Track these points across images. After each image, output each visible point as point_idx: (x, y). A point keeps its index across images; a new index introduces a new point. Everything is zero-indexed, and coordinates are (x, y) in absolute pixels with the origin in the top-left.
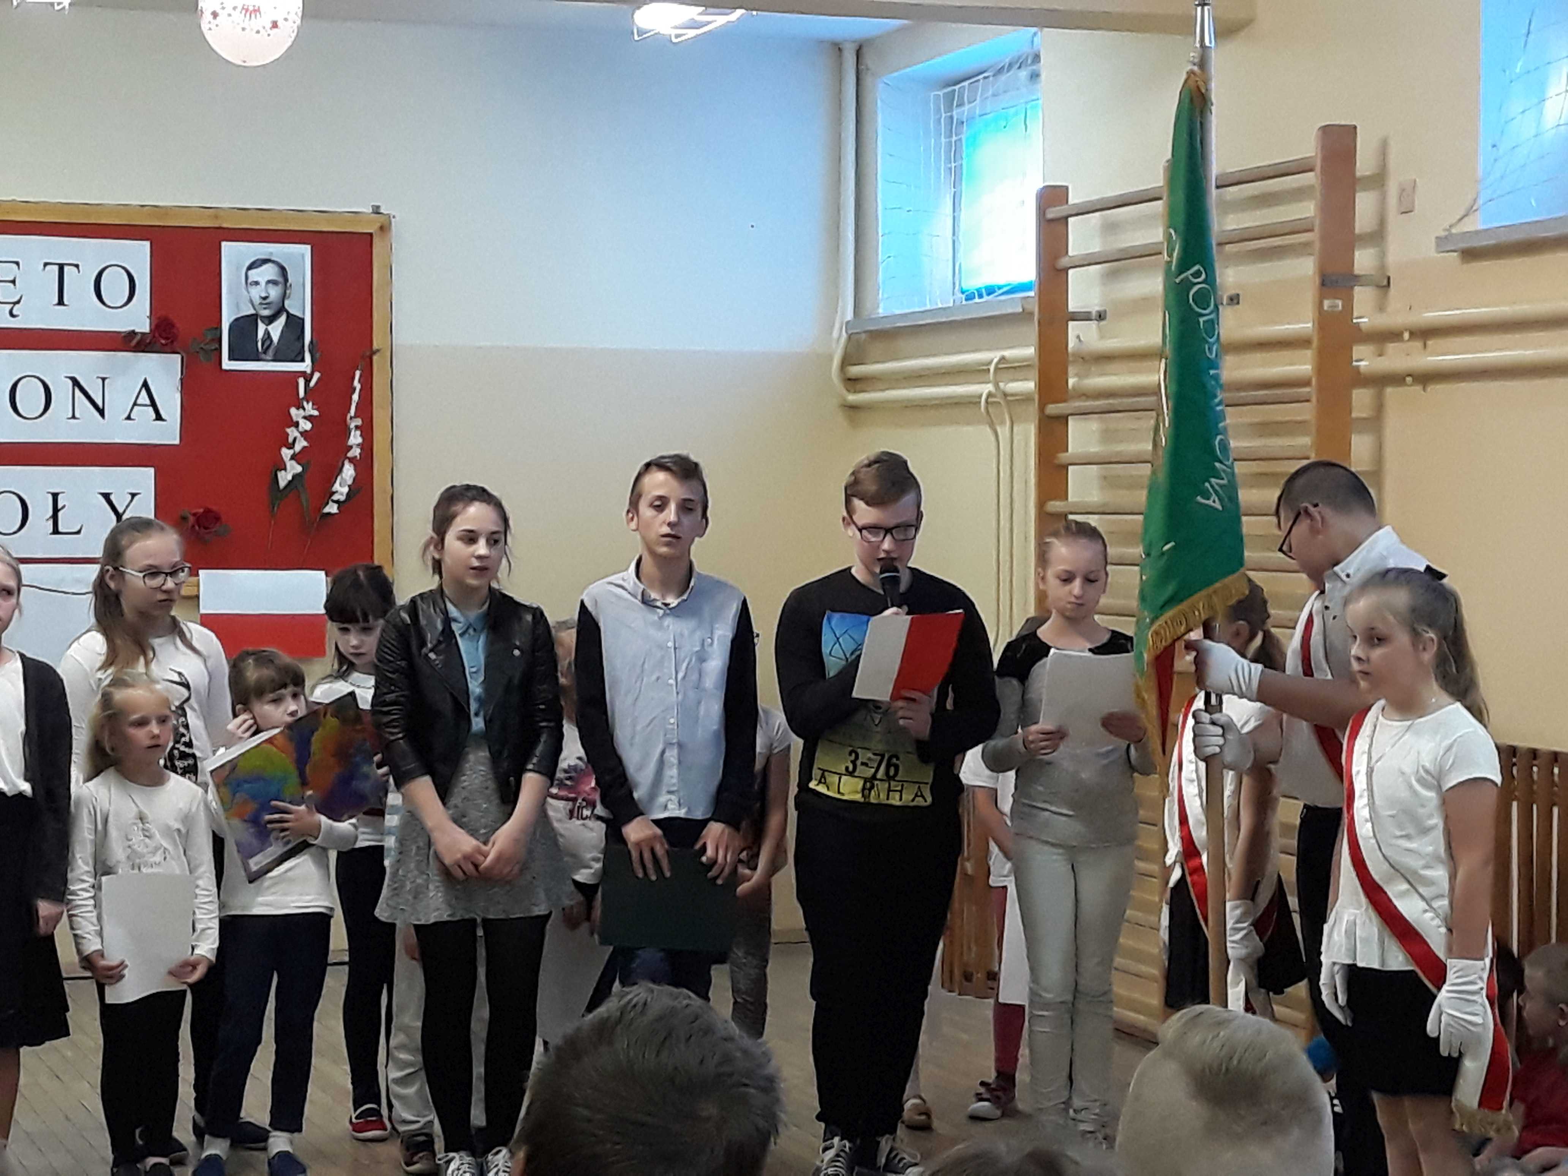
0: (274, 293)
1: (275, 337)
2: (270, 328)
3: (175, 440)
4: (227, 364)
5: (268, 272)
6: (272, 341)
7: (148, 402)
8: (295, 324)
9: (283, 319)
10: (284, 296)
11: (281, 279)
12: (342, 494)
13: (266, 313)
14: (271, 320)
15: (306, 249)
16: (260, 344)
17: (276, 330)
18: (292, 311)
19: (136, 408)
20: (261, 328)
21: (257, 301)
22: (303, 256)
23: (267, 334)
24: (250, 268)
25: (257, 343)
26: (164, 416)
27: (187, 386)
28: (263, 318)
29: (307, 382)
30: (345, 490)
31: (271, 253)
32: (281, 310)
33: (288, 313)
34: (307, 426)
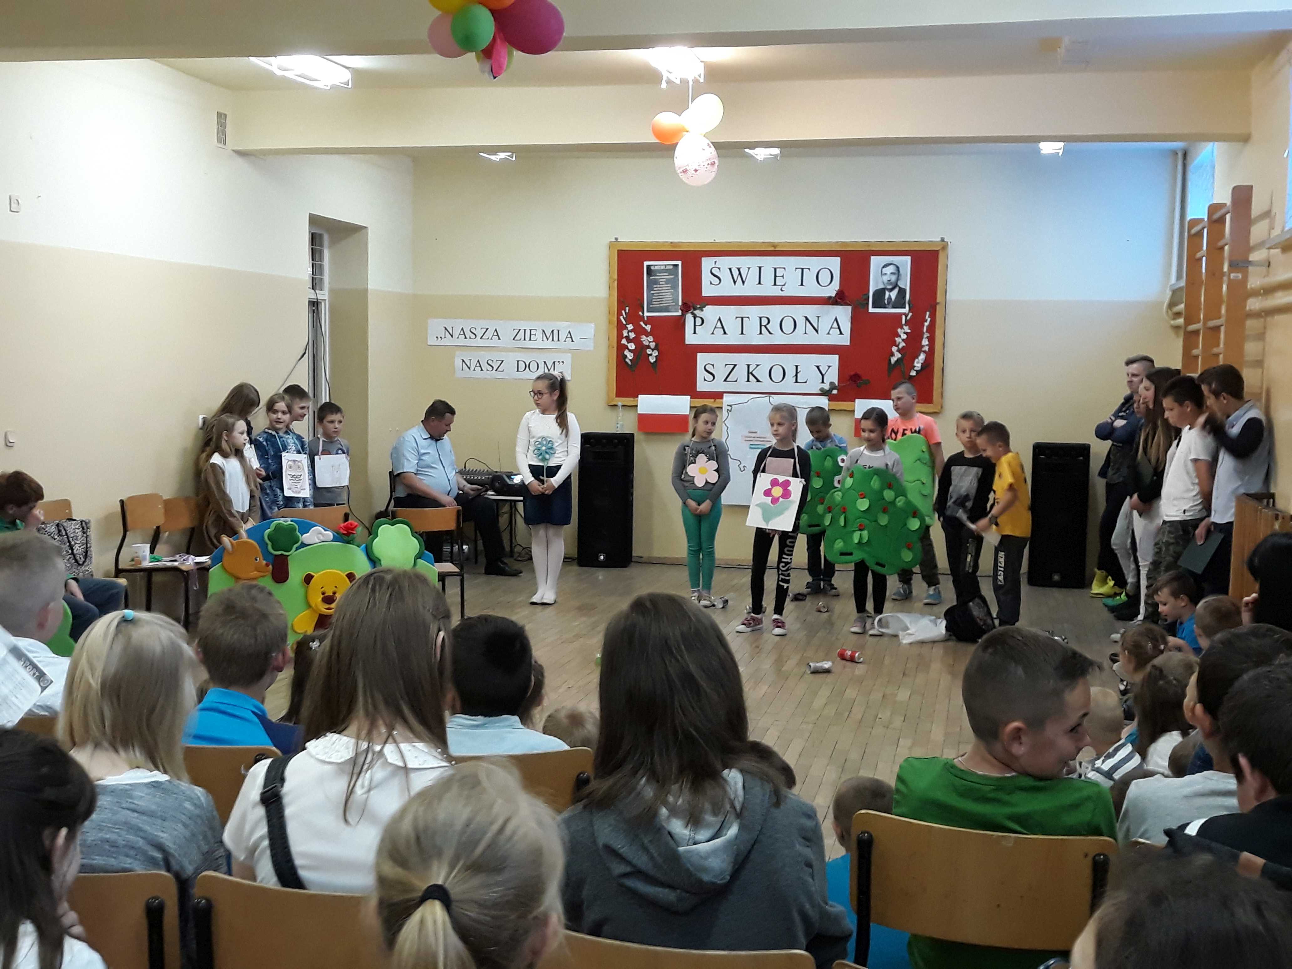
0: (893, 278)
1: (893, 298)
2: (891, 294)
3: (848, 344)
4: (871, 310)
5: (891, 269)
6: (891, 299)
7: (837, 327)
8: (902, 292)
9: (896, 290)
10: (898, 279)
11: (897, 272)
12: (918, 367)
13: (889, 287)
14: (891, 290)
15: (908, 259)
16: (886, 302)
17: (894, 294)
18: (901, 286)
19: (832, 329)
20: (887, 294)
21: (886, 281)
22: (907, 262)
23: (890, 296)
24: (884, 267)
25: (885, 300)
26: (843, 333)
27: (855, 320)
28: (888, 289)
29: (906, 317)
30: (919, 365)
31: (893, 261)
32: (896, 286)
33: (900, 287)
34: (904, 337)
